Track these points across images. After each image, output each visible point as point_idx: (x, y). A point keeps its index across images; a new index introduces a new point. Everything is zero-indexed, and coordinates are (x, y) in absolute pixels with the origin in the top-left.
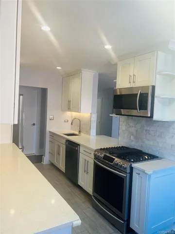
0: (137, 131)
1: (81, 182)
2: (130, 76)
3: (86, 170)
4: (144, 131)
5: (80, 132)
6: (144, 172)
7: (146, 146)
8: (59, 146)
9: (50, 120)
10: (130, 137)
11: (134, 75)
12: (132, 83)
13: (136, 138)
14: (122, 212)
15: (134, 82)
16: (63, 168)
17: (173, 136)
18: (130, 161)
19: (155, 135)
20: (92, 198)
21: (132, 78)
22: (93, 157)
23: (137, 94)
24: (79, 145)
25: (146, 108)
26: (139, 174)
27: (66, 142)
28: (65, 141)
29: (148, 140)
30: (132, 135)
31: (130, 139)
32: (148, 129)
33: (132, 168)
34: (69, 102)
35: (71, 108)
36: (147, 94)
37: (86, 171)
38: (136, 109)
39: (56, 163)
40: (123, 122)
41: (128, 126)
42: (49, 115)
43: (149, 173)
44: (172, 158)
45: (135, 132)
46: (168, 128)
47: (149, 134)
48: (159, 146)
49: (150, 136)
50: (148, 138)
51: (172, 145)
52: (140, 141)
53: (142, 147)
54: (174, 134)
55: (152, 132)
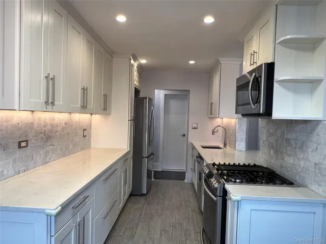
0: (277, 141)
2: (252, 54)
4: (285, 141)
5: (225, 145)
7: (286, 164)
9: (193, 128)
10: (270, 151)
11: (254, 52)
13: (276, 152)
17: (317, 148)
19: (296, 147)
29: (289, 155)
30: (272, 148)
31: (270, 155)
32: (289, 136)
41: (269, 134)
42: (191, 123)
44: (314, 187)
45: (275, 144)
46: (312, 133)
47: (289, 146)
48: (299, 166)
49: (290, 148)
50: (288, 153)
51: (316, 164)
52: (280, 157)
53: (282, 167)
54: (319, 144)
55: (292, 142)
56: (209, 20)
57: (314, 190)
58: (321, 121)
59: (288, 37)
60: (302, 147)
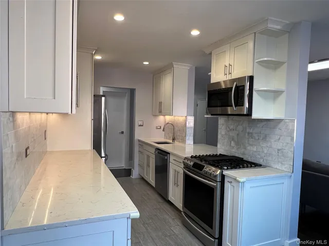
0: (238, 134)
1: (171, 198)
2: (226, 66)
3: (176, 182)
4: (247, 135)
5: (174, 140)
6: (235, 179)
7: (249, 152)
8: (148, 157)
9: (140, 126)
10: (231, 143)
11: (230, 65)
12: (228, 74)
13: (237, 144)
14: (212, 228)
15: (230, 73)
16: (153, 183)
17: (279, 139)
18: (221, 168)
19: (258, 139)
20: (182, 214)
21: (228, 69)
22: (182, 166)
23: (232, 87)
24: (169, 153)
25: (242, 105)
26: (231, 182)
27: (156, 151)
28: (154, 150)
29: (252, 145)
30: (233, 139)
31: (230, 145)
32: (251, 131)
33: (223, 177)
34: (161, 103)
35: (163, 111)
36: (244, 86)
37: (176, 184)
38: (232, 106)
39: (146, 177)
40: (223, 125)
41: (228, 130)
42: (137, 121)
43: (241, 180)
44: (278, 166)
45: (236, 137)
46: (274, 128)
47: (252, 138)
48: (263, 152)
49: (253, 139)
50: (251, 143)
51: (278, 150)
52: (242, 147)
53: (244, 154)
54: (281, 136)
55: (255, 135)
56: (195, 33)
57: (278, 168)
58: (283, 120)
59: (266, 59)
60: (265, 138)
